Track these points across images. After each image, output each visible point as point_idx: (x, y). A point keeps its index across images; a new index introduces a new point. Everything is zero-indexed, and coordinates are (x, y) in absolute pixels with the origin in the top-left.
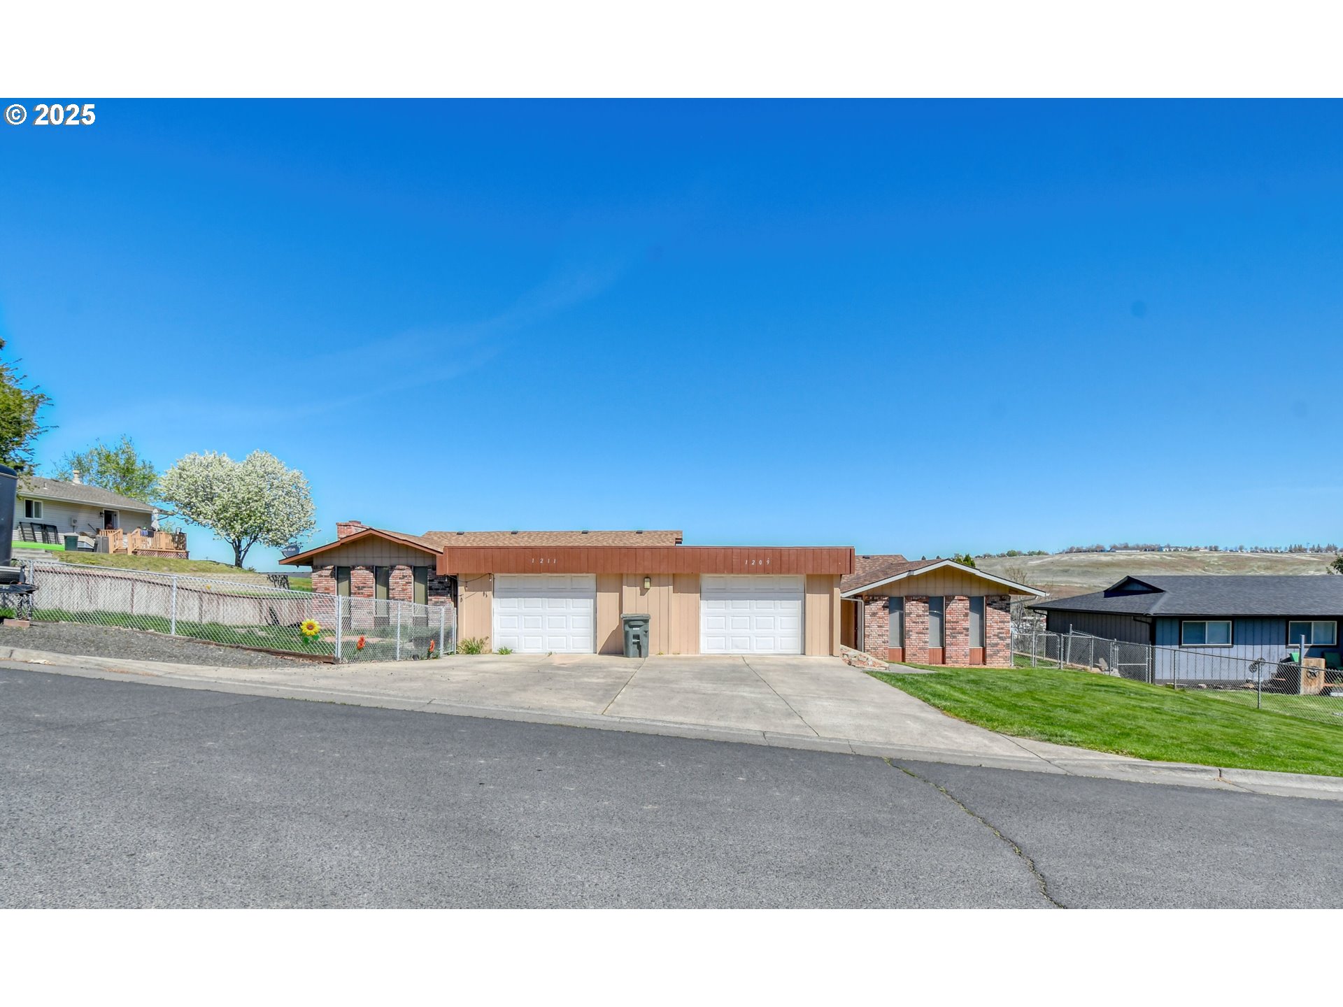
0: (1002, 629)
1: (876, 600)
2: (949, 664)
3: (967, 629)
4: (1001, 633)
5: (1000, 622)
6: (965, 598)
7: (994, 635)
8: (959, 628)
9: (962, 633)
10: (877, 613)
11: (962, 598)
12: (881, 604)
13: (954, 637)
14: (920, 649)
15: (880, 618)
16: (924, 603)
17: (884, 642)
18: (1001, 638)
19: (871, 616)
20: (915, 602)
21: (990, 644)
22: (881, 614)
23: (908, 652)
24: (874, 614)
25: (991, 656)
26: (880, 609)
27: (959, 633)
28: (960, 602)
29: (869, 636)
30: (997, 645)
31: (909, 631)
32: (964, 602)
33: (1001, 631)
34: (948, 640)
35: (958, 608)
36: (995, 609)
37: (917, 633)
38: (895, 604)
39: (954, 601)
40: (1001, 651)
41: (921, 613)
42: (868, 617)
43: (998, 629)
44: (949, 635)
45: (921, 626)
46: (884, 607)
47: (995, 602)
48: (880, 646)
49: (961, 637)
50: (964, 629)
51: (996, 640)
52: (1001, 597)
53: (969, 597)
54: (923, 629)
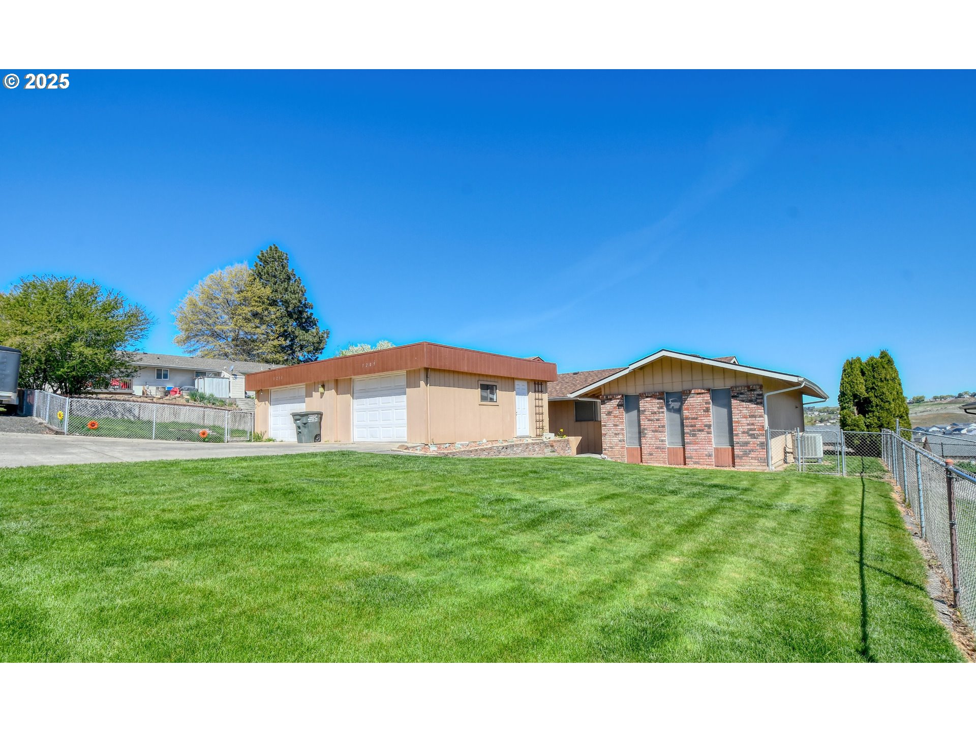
0: (753, 424)
1: (611, 399)
2: (691, 466)
3: (709, 426)
4: (751, 430)
5: (750, 416)
6: (703, 391)
7: (744, 433)
8: (699, 424)
9: (703, 431)
10: (611, 412)
11: (700, 391)
12: (615, 403)
13: (696, 435)
14: (657, 448)
15: (615, 417)
16: (659, 399)
17: (620, 441)
18: (753, 436)
19: (606, 415)
20: (648, 399)
21: (739, 443)
22: (616, 412)
23: (645, 451)
24: (609, 413)
25: (741, 458)
26: (615, 408)
27: (700, 431)
28: (699, 396)
29: (605, 434)
30: (747, 443)
31: (644, 429)
32: (704, 395)
33: (752, 427)
34: (688, 439)
35: (697, 402)
36: (743, 401)
37: (654, 431)
38: (630, 403)
39: (692, 395)
41: (656, 409)
42: (604, 416)
43: (748, 424)
44: (688, 433)
45: (657, 424)
46: (619, 405)
47: (742, 394)
48: (617, 445)
49: (701, 435)
50: (706, 426)
51: (746, 438)
52: (748, 387)
53: (709, 390)
54: (659, 427)
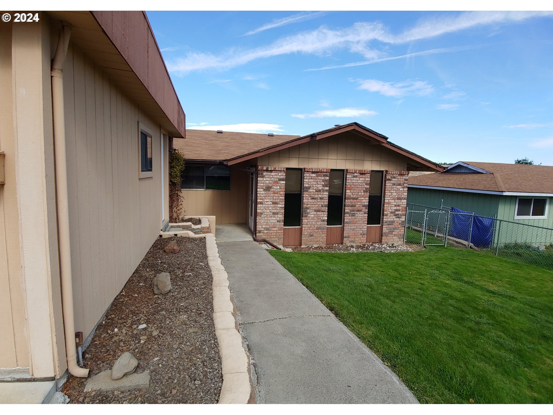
0: (399, 206)
1: (271, 172)
2: (348, 244)
4: (397, 210)
5: (398, 199)
7: (392, 213)
8: (358, 205)
9: (361, 211)
10: (271, 187)
11: (363, 171)
13: (353, 215)
14: (318, 228)
15: (274, 193)
16: (323, 176)
17: (279, 221)
18: (397, 216)
19: (264, 190)
20: (314, 175)
21: (386, 222)
22: (277, 188)
23: (305, 232)
24: (268, 188)
25: (386, 234)
26: (275, 182)
28: (361, 176)
30: (392, 222)
31: (307, 208)
32: (365, 176)
33: (398, 208)
34: (347, 218)
35: (359, 182)
36: (394, 184)
37: (316, 211)
39: (354, 175)
40: (395, 228)
41: (320, 187)
42: (261, 191)
43: (396, 206)
44: (348, 213)
45: (320, 203)
46: (280, 180)
47: (394, 178)
48: (274, 226)
51: (392, 218)
52: (400, 172)
53: (369, 171)
54: (322, 206)
